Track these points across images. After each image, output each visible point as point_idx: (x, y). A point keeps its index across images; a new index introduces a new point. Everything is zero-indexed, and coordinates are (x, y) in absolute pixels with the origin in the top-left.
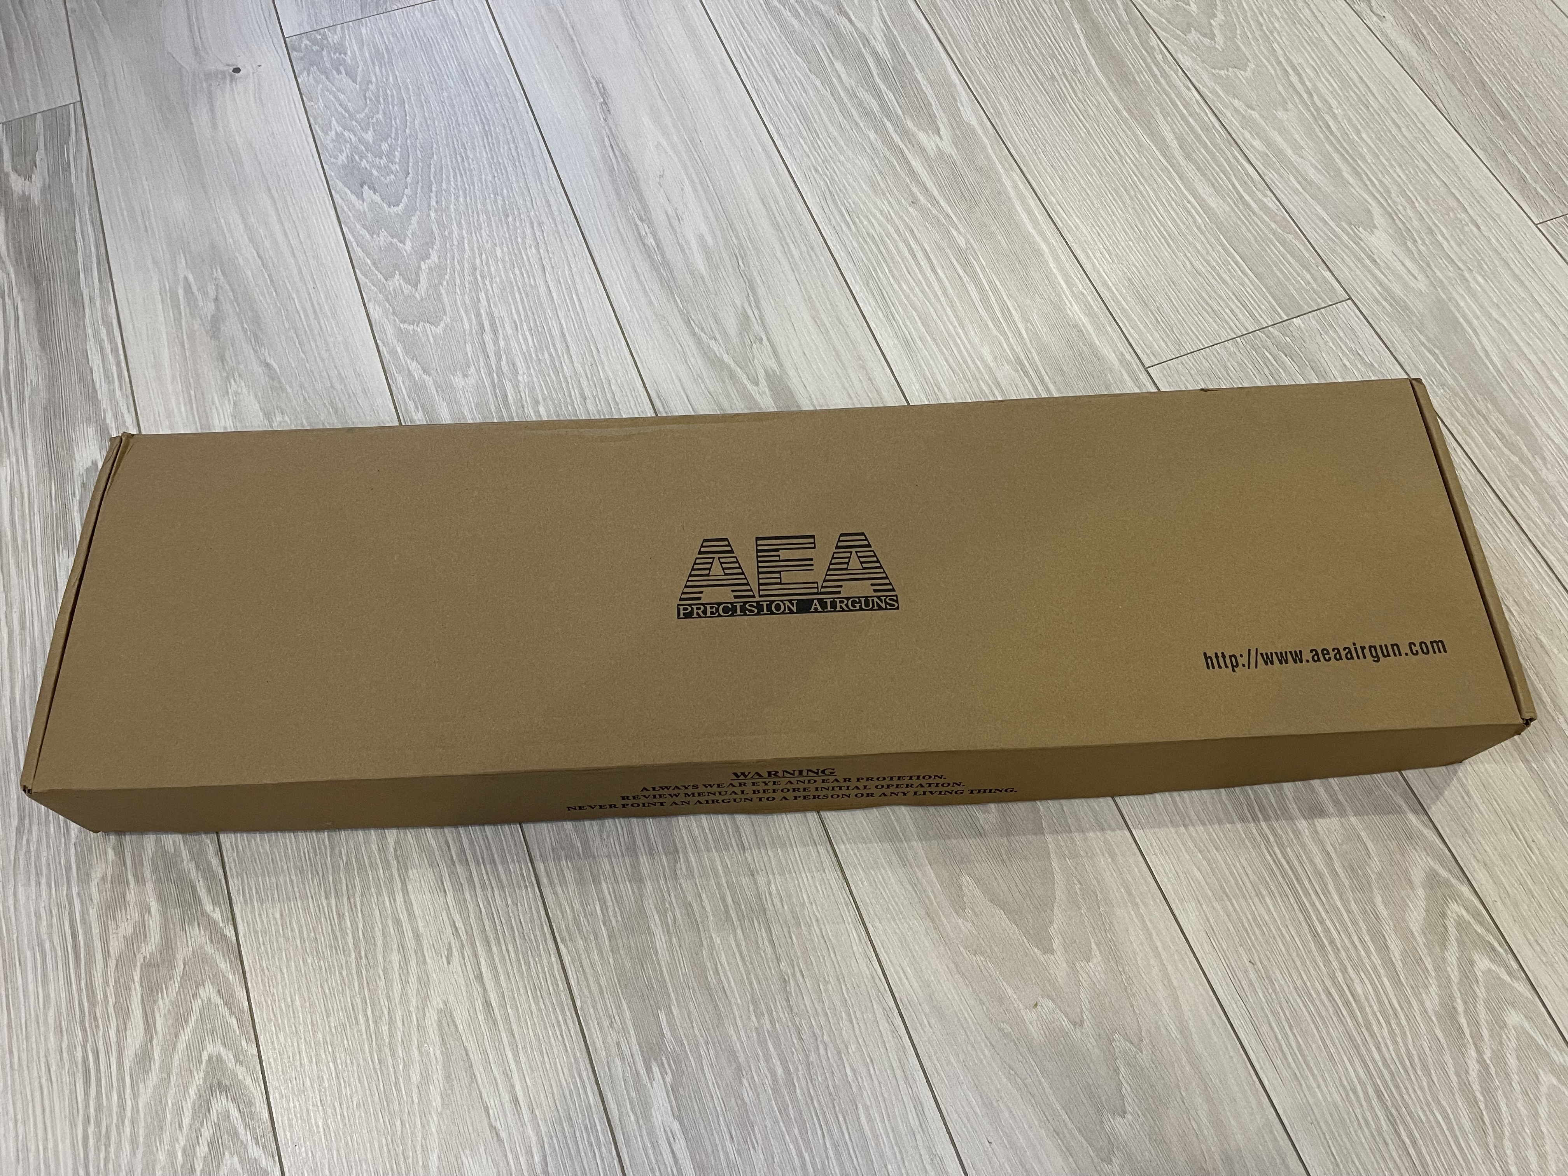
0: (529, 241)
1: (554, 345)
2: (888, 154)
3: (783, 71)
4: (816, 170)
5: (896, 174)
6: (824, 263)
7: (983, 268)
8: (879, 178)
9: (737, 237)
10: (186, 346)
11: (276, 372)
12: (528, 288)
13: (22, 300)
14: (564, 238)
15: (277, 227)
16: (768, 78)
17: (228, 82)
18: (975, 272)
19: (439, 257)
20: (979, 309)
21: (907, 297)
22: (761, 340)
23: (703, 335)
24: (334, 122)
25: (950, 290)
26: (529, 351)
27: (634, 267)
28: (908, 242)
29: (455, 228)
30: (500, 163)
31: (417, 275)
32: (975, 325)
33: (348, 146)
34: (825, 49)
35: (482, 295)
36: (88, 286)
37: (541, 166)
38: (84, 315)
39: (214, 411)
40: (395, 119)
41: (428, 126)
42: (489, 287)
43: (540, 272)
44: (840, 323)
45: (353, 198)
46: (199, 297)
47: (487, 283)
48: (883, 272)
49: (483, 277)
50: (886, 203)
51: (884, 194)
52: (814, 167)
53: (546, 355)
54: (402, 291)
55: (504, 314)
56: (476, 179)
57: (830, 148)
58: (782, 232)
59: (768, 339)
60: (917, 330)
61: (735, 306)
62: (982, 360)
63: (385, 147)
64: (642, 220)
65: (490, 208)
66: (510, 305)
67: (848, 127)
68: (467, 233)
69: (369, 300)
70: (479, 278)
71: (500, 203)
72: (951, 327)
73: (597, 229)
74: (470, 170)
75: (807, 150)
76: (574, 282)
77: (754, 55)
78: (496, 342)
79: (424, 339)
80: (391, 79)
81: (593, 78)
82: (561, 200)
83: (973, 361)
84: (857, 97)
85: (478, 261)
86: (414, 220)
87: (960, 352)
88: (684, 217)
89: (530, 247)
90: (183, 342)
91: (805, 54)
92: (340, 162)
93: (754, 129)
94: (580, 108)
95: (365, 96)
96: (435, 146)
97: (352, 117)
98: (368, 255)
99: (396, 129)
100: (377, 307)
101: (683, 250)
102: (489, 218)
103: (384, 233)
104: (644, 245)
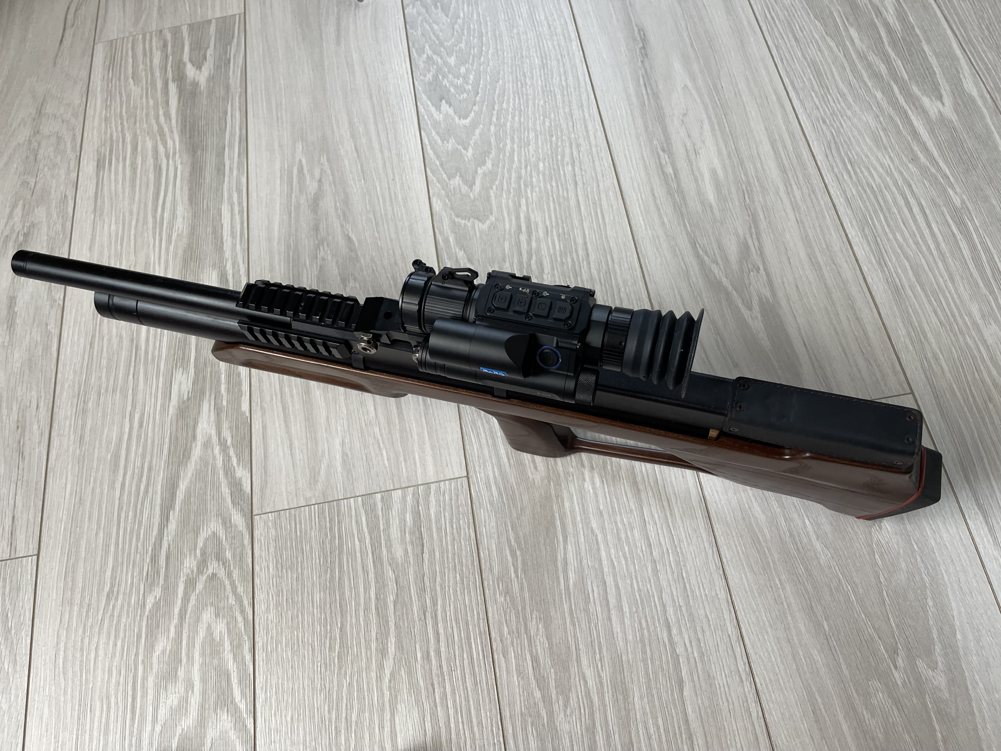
0: (567, 159)
1: (577, 251)
2: (892, 113)
3: (802, 32)
4: (824, 122)
5: (899, 132)
6: (823, 206)
7: (976, 229)
8: (882, 134)
9: (746, 175)
10: (293, 215)
11: (354, 245)
12: (561, 200)
13: (182, 163)
14: (596, 159)
15: (372, 128)
16: (788, 37)
17: (353, 8)
18: (968, 230)
19: (493, 165)
20: (970, 266)
21: (901, 247)
22: (758, 269)
23: (706, 258)
24: (427, 47)
25: (943, 245)
26: (555, 254)
27: (652, 190)
28: (906, 195)
29: (508, 141)
30: (551, 91)
31: (474, 178)
32: (965, 281)
33: (435, 67)
34: (842, 17)
35: (523, 201)
36: (230, 159)
37: (584, 97)
38: (224, 181)
39: (305, 271)
40: (474, 48)
41: (498, 56)
42: (530, 195)
43: (573, 186)
44: (834, 263)
45: (433, 109)
46: (308, 177)
47: (529, 191)
48: (879, 221)
49: (526, 186)
50: (887, 157)
51: (886, 149)
52: (822, 118)
53: (569, 260)
54: (460, 191)
55: (539, 219)
56: (530, 103)
57: (839, 103)
58: (786, 174)
59: (765, 270)
60: (909, 280)
61: (738, 236)
62: (970, 315)
63: (463, 70)
64: (664, 151)
65: (538, 128)
66: (544, 212)
67: (857, 86)
68: (518, 147)
69: (434, 195)
70: (522, 186)
71: (547, 124)
72: (941, 280)
73: (625, 155)
74: (527, 95)
75: (817, 102)
76: (600, 199)
77: (778, 16)
78: (529, 242)
79: (472, 233)
80: (475, 15)
81: (637, 26)
82: (598, 127)
83: (961, 315)
84: (867, 60)
85: (523, 172)
86: (477, 132)
87: (949, 305)
88: (700, 151)
89: (567, 164)
90: (291, 212)
91: (823, 19)
92: (427, 80)
93: (771, 80)
94: (623, 50)
95: (453, 28)
96: (502, 72)
97: (441, 44)
98: (438, 157)
99: (473, 57)
100: (439, 201)
101: (696, 181)
102: (537, 136)
103: (452, 140)
104: (663, 172)
